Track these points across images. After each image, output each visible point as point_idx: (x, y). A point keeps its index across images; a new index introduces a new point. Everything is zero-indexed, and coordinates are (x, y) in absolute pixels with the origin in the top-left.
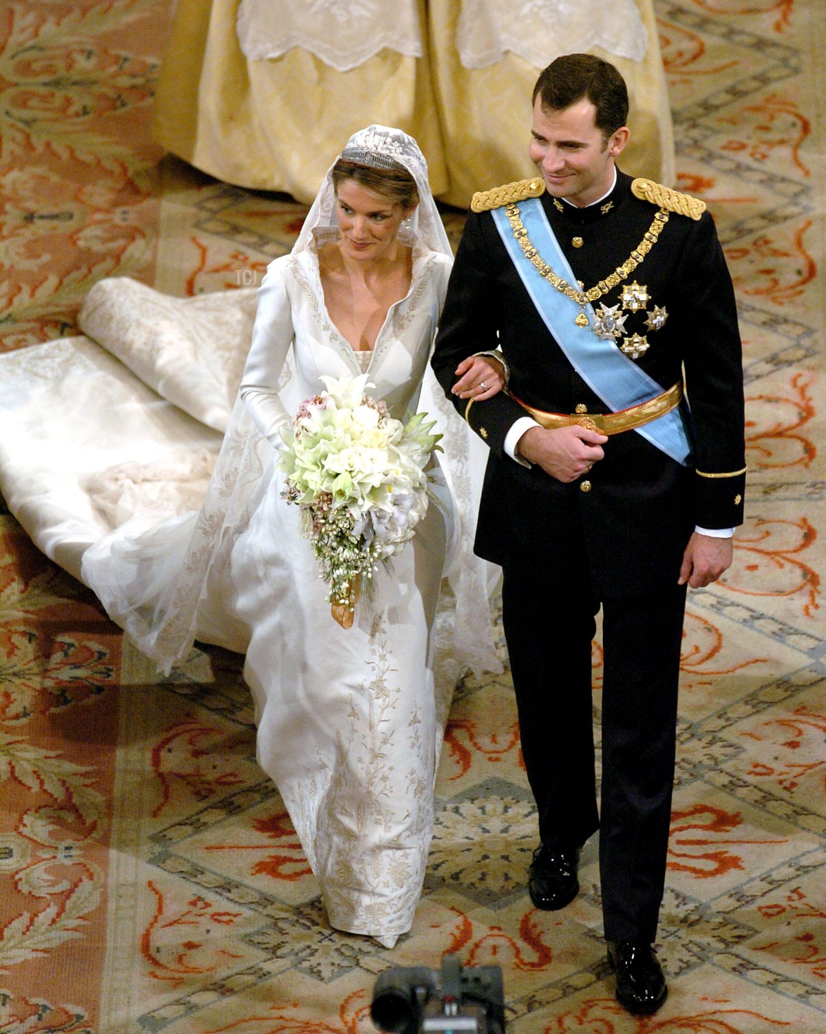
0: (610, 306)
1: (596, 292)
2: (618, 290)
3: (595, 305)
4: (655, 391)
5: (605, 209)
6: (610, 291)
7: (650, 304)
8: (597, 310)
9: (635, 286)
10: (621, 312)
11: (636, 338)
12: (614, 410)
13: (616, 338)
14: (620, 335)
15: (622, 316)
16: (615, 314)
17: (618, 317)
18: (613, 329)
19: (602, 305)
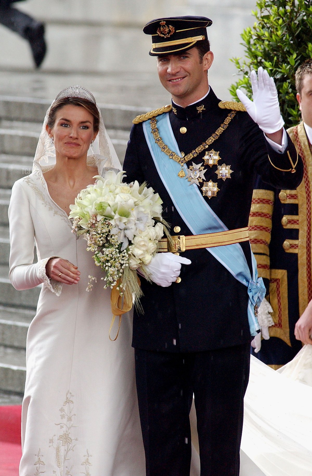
0: (197, 164)
1: (190, 156)
2: (202, 154)
3: (189, 164)
4: (221, 227)
5: (201, 109)
6: (198, 156)
7: (220, 163)
8: (190, 166)
9: (213, 151)
10: (203, 167)
11: (210, 184)
13: (200, 183)
14: (201, 181)
15: (204, 169)
16: (200, 168)
17: (201, 170)
18: (198, 177)
19: (193, 164)
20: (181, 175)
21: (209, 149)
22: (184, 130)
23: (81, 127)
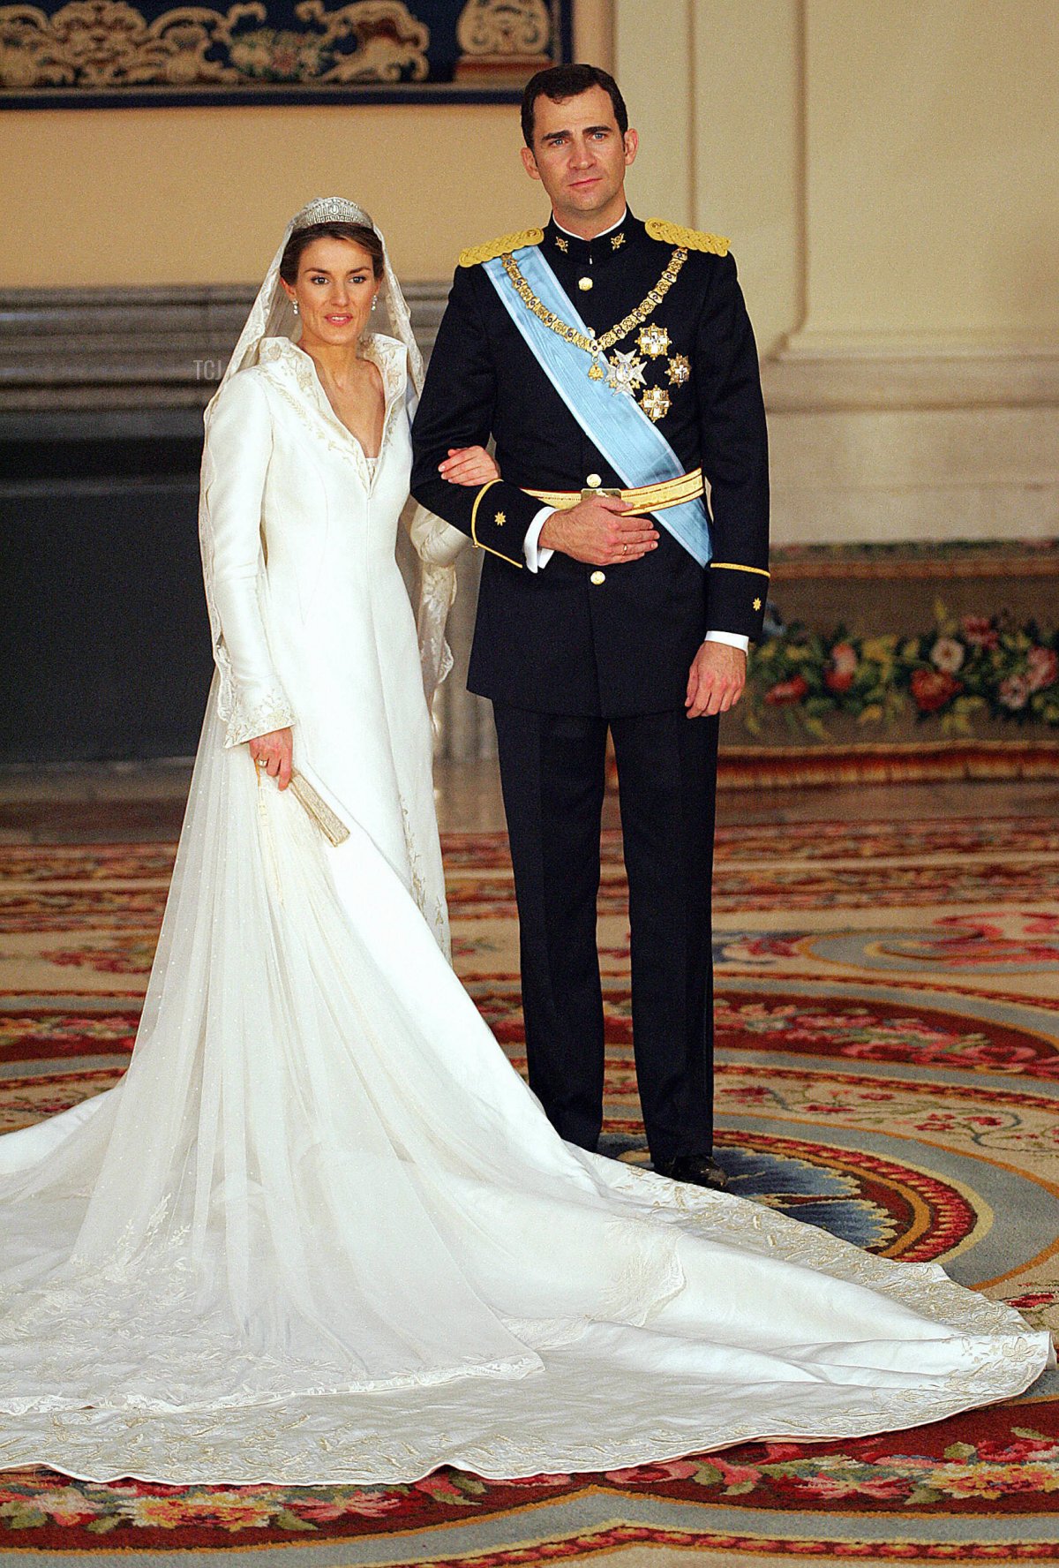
0: (625, 353)
1: (610, 338)
2: (634, 334)
3: (609, 353)
5: (617, 242)
6: (626, 336)
7: (672, 351)
8: (612, 358)
9: (653, 328)
10: (638, 359)
11: (656, 392)
12: (629, 484)
13: (634, 390)
14: (638, 387)
15: (640, 363)
16: (632, 361)
17: (635, 365)
18: (630, 379)
19: (617, 353)
20: (595, 375)
21: (645, 325)
22: (586, 284)
23: (352, 280)
